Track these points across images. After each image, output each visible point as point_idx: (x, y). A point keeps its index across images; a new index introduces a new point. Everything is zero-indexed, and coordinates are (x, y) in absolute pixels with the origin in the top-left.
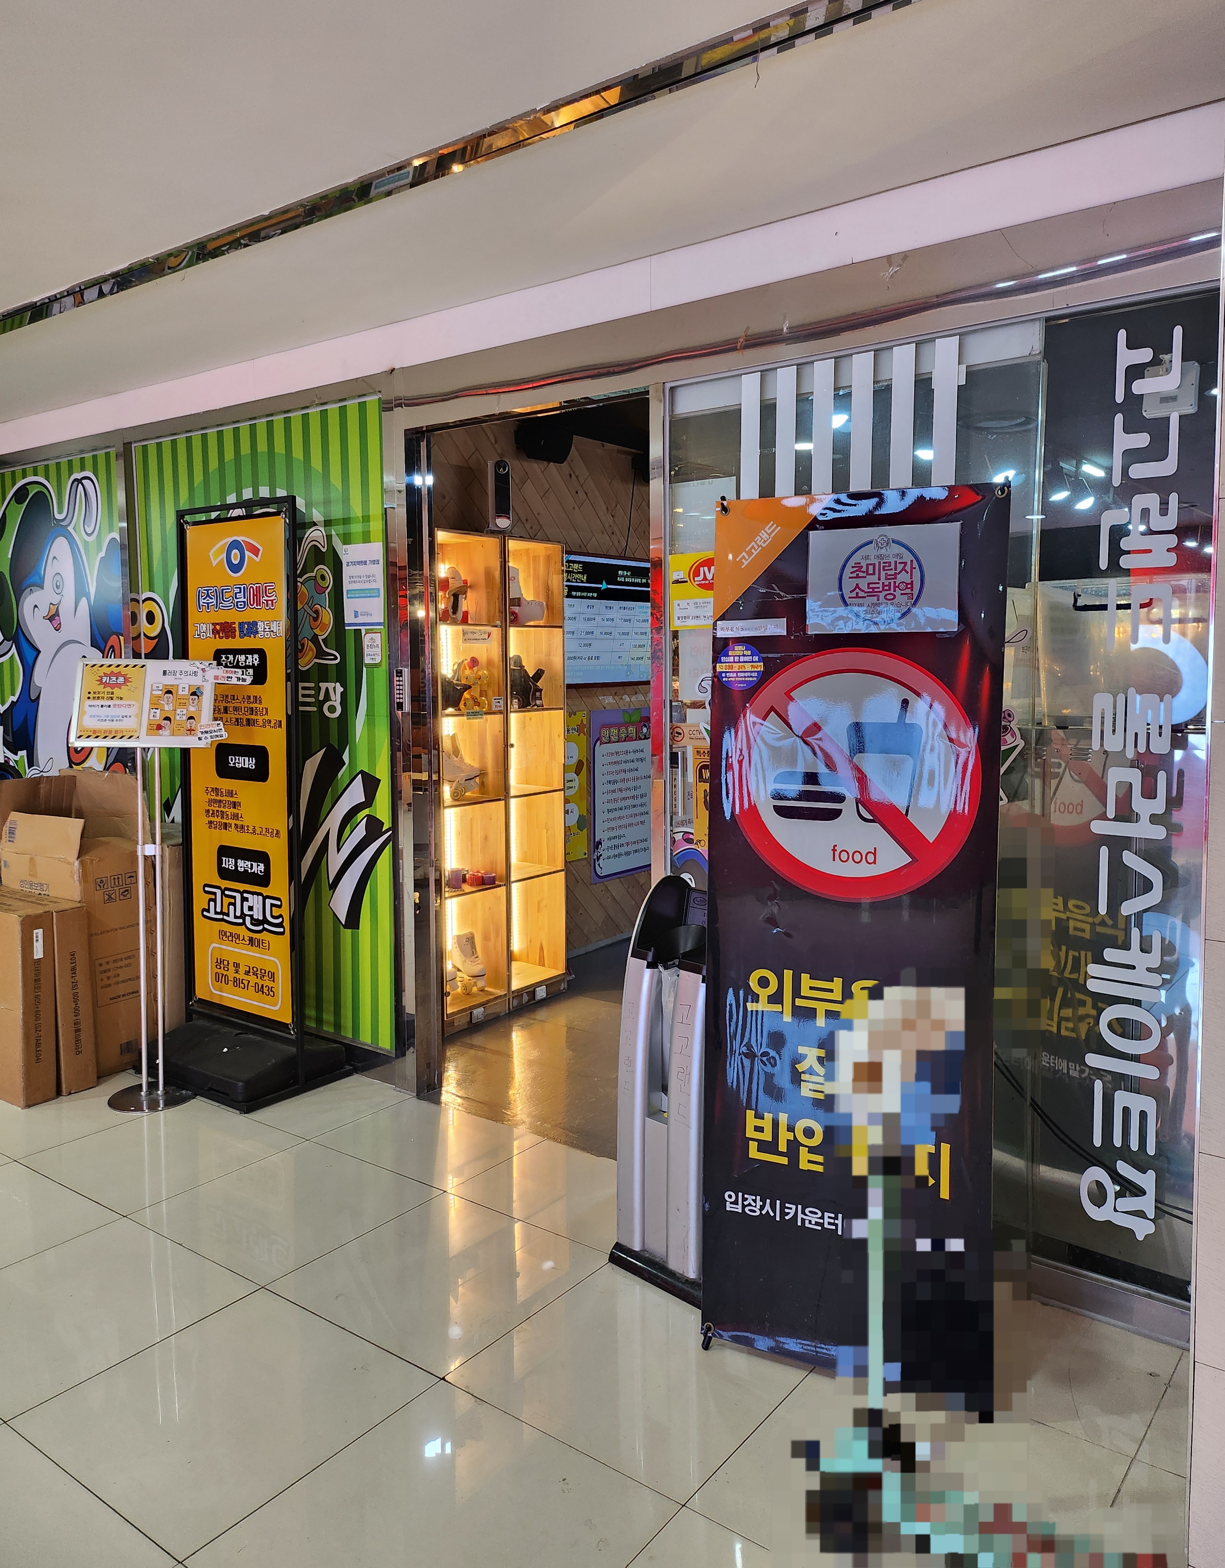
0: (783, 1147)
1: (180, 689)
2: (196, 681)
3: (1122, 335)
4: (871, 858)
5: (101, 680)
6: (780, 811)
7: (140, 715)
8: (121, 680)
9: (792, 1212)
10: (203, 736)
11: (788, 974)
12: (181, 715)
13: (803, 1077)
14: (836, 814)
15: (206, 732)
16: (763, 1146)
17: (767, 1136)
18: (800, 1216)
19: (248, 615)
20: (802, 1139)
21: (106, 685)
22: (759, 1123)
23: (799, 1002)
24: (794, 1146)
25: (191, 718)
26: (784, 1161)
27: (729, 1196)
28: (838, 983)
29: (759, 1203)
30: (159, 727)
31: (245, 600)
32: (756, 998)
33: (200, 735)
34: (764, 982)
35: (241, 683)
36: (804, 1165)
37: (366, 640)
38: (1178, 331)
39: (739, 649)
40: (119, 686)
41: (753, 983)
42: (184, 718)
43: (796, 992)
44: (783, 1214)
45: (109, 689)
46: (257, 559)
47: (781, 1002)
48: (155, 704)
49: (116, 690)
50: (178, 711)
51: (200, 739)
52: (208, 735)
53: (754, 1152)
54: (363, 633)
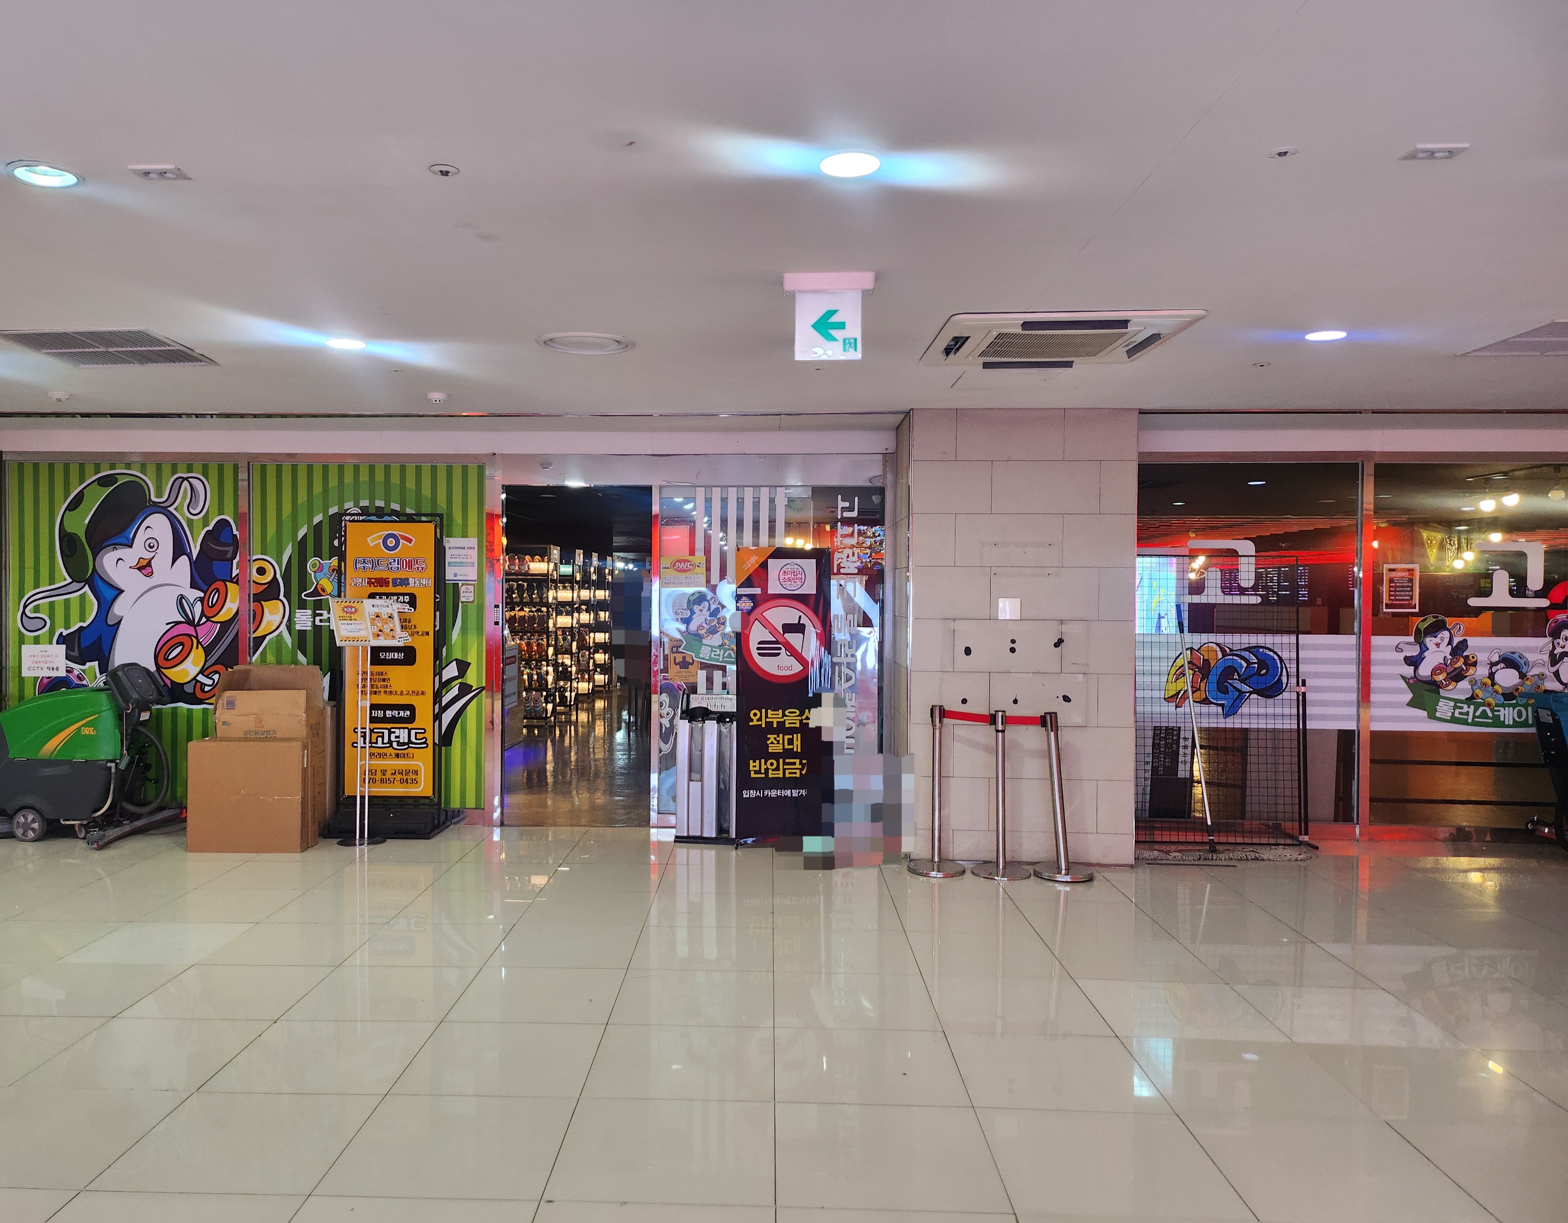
0: (763, 771)
1: (383, 615)
2: (389, 611)
3: (840, 496)
4: (790, 668)
5: (344, 610)
6: (759, 654)
7: (367, 629)
8: (353, 610)
9: (767, 793)
10: (400, 640)
11: (764, 711)
12: (386, 630)
13: (770, 745)
14: (778, 654)
15: (401, 638)
16: (756, 772)
17: (757, 768)
18: (769, 793)
19: (402, 575)
20: (769, 767)
21: (347, 613)
22: (754, 764)
23: (767, 720)
24: (767, 770)
25: (392, 630)
26: (764, 776)
27: (744, 792)
28: (781, 711)
29: (755, 792)
30: (378, 635)
31: (399, 566)
32: (752, 720)
33: (398, 639)
34: (755, 715)
35: (410, 611)
36: (770, 776)
37: (463, 589)
38: (856, 498)
39: (744, 598)
40: (353, 613)
41: (752, 715)
42: (389, 630)
43: (766, 717)
44: (763, 794)
45: (348, 615)
46: (411, 545)
47: (761, 721)
48: (373, 624)
49: (352, 615)
50: (385, 627)
51: (399, 641)
52: (402, 639)
53: (753, 775)
54: (460, 585)
